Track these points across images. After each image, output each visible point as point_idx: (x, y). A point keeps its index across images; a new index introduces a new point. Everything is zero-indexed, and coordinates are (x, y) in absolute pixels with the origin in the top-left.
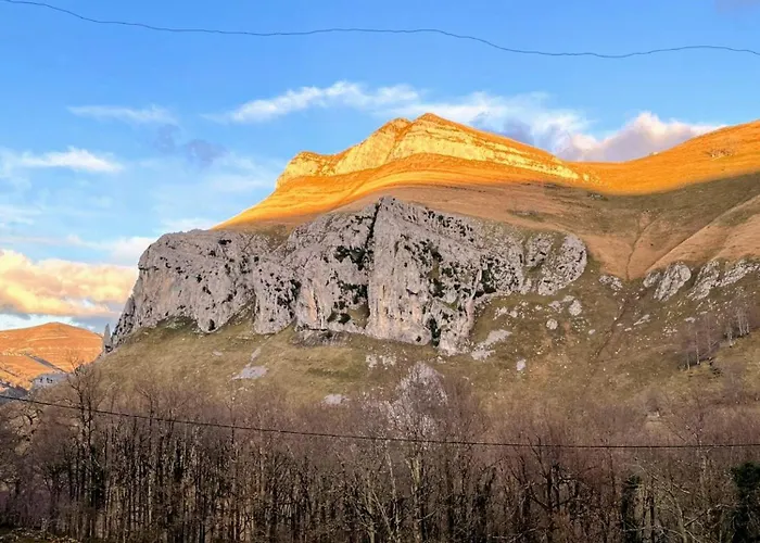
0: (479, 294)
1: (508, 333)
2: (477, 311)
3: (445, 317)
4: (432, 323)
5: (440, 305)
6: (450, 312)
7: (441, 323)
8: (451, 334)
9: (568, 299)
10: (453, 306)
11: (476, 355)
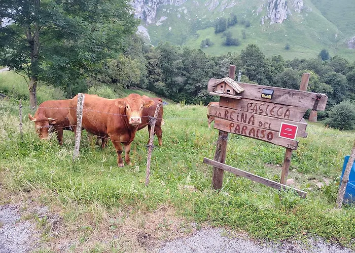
0: (158, 4)
1: (166, 18)
2: (158, 9)
3: (149, 11)
4: (144, 12)
5: (147, 7)
6: (150, 9)
7: (147, 13)
8: (150, 17)
9: (184, 8)
10: (151, 7)
11: (157, 24)
